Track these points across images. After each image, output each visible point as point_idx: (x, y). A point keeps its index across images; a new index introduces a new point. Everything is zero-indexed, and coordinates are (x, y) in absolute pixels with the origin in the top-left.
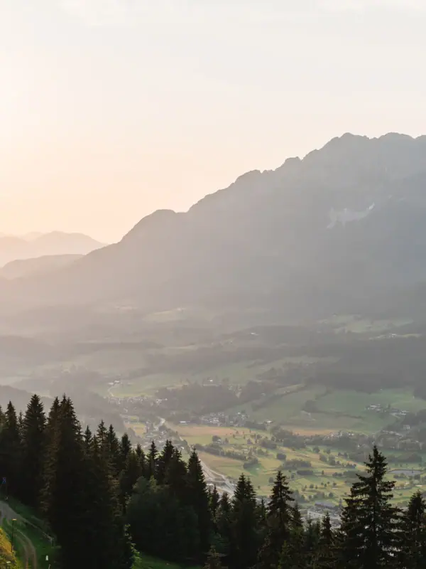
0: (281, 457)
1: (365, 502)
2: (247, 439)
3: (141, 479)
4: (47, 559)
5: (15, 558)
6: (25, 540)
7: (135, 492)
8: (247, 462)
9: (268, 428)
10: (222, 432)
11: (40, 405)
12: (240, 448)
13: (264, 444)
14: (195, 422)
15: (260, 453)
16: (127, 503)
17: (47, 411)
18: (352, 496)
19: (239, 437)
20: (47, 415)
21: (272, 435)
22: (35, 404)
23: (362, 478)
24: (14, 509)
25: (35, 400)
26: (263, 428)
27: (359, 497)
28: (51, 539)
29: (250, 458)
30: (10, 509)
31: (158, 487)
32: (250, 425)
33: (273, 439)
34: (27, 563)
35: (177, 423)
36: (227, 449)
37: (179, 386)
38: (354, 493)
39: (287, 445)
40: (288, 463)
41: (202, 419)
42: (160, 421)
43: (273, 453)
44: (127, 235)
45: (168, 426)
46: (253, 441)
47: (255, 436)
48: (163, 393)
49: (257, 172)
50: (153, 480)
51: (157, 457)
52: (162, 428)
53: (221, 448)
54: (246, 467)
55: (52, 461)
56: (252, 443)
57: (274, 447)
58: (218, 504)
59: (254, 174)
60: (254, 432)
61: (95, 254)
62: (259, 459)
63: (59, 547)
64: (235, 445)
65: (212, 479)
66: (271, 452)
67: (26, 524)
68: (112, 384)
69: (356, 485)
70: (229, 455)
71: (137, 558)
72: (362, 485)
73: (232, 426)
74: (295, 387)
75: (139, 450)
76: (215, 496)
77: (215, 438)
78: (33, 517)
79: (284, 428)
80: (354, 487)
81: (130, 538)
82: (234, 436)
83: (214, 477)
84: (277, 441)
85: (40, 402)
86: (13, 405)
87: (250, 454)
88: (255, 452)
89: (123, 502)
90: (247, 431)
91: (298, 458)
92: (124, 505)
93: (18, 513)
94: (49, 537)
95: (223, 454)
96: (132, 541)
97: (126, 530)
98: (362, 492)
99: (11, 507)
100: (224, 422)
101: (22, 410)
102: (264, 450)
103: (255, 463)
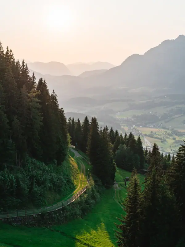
0: (174, 139)
1: (183, 154)
2: (162, 132)
3: (121, 145)
4: (88, 169)
5: (78, 169)
6: (82, 163)
7: (118, 149)
8: (162, 140)
9: (170, 129)
10: (154, 130)
11: (88, 120)
12: (160, 136)
13: (168, 134)
14: (145, 126)
15: (167, 137)
16: (116, 152)
17: (90, 122)
18: (179, 152)
19: (160, 132)
20: (90, 123)
21: (171, 131)
22: (86, 119)
23: (182, 146)
24: (79, 154)
25: (86, 118)
26: (168, 129)
27: (182, 152)
28: (90, 163)
29: (163, 139)
30: (78, 154)
31: (127, 148)
32: (164, 128)
33: (171, 133)
34: (82, 171)
35: (139, 127)
36: (155, 136)
37: (140, 114)
38: (180, 151)
39: (176, 135)
40: (177, 141)
41: (148, 125)
42: (133, 126)
43: (171, 138)
44: (123, 63)
45: (136, 127)
46: (164, 133)
47: (165, 132)
48: (134, 116)
49: (169, 40)
50: (125, 145)
51: (127, 138)
52: (134, 128)
53: (154, 136)
54: (162, 142)
55: (90, 138)
56: (164, 134)
57: (172, 135)
58: (147, 154)
59: (167, 41)
60: (165, 130)
61: (112, 69)
62: (166, 139)
63: (92, 166)
64: (158, 134)
65: (150, 146)
66: (171, 137)
67: (83, 158)
68: (117, 113)
69: (180, 148)
70: (156, 138)
71: (118, 171)
72: (182, 148)
73: (157, 128)
74: (180, 115)
75: (121, 135)
76: (147, 151)
77: (152, 132)
78: (85, 156)
79: (175, 129)
80: (180, 149)
81: (115, 164)
82: (158, 131)
83: (151, 145)
84: (173, 133)
85: (88, 119)
86: (79, 120)
87: (163, 138)
88: (165, 137)
89: (114, 152)
90: (163, 130)
91: (180, 140)
92: (115, 153)
93: (81, 155)
94: (89, 163)
95: (154, 138)
96: (116, 165)
97: (114, 161)
98: (182, 150)
99: (78, 153)
100: (154, 127)
101: (82, 121)
102: (168, 136)
103: (165, 140)
